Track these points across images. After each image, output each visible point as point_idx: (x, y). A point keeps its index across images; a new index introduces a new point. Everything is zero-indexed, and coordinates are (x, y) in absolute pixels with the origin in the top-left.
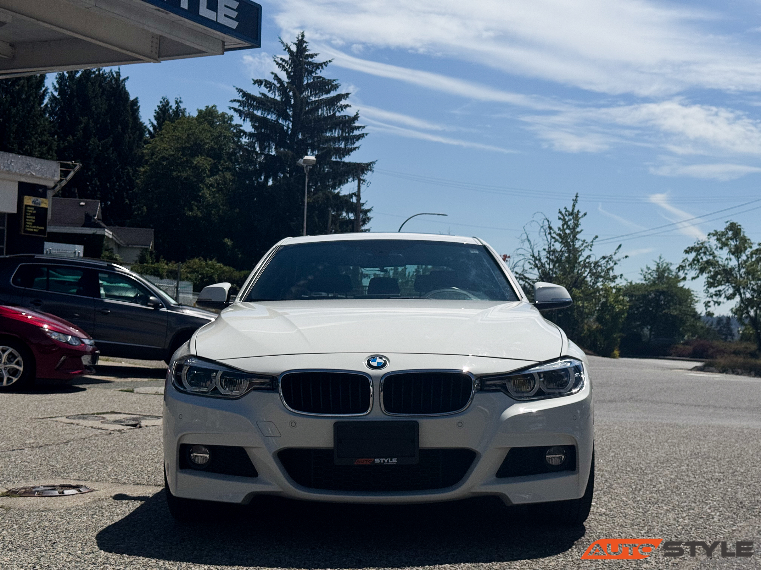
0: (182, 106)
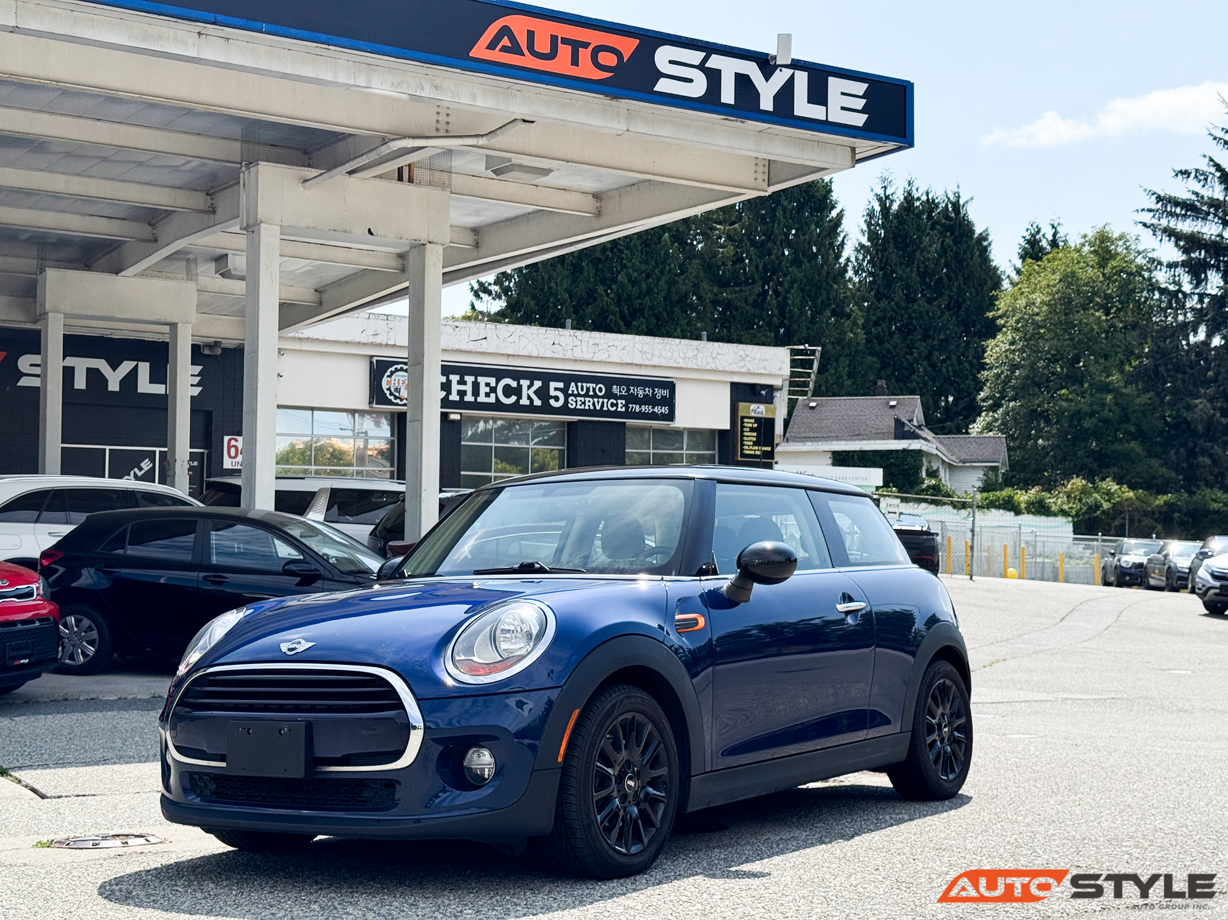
0: (1062, 232)
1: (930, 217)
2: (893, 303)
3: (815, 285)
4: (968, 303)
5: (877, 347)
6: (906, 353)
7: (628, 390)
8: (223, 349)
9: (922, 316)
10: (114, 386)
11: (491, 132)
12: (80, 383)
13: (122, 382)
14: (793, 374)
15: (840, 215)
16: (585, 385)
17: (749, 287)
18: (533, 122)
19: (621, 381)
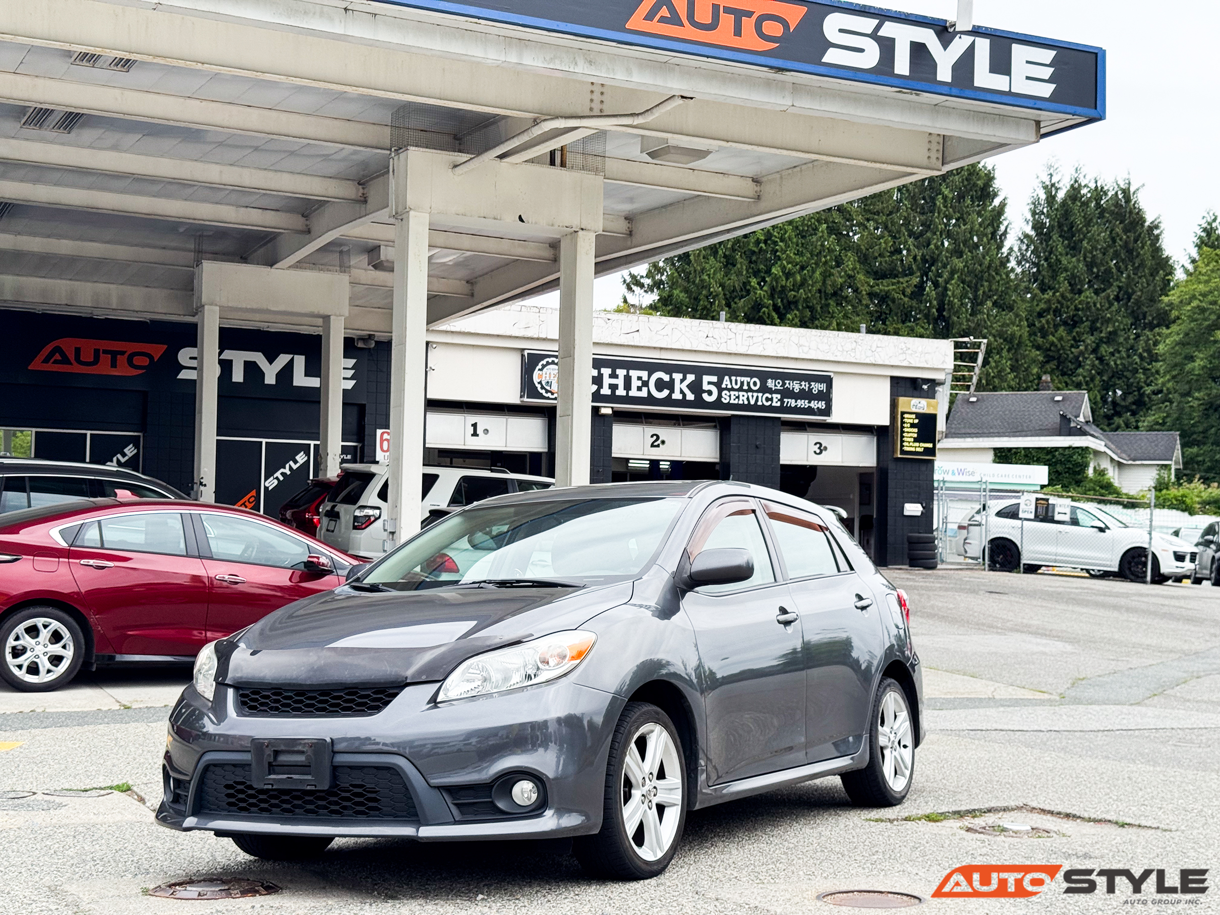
1: (1098, 205)
2: (1058, 294)
3: (976, 276)
4: (1139, 293)
5: (1040, 340)
6: (1072, 346)
7: (784, 384)
8: (376, 342)
9: (1089, 308)
10: (270, 379)
11: (647, 111)
12: (238, 376)
13: (279, 375)
14: (957, 368)
15: (1003, 205)
16: (739, 378)
17: (906, 279)
18: (692, 98)
19: (775, 376)
